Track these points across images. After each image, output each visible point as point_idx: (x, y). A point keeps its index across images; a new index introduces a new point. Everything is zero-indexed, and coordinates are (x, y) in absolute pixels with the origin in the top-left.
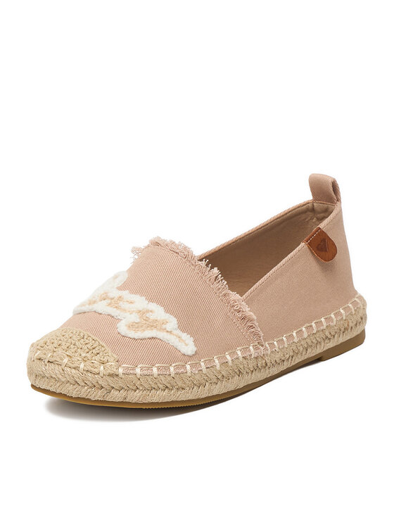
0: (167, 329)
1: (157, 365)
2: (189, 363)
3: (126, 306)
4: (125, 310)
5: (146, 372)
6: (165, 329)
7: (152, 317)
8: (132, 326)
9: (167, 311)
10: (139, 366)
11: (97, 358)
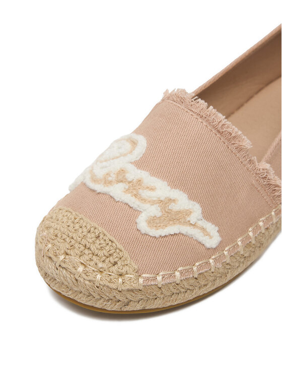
0: (191, 222)
1: (180, 269)
2: (213, 257)
3: (146, 194)
4: (144, 200)
5: (168, 281)
6: (189, 221)
7: (175, 207)
8: (152, 221)
9: (191, 198)
10: (161, 273)
11: (115, 268)
